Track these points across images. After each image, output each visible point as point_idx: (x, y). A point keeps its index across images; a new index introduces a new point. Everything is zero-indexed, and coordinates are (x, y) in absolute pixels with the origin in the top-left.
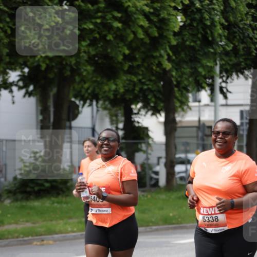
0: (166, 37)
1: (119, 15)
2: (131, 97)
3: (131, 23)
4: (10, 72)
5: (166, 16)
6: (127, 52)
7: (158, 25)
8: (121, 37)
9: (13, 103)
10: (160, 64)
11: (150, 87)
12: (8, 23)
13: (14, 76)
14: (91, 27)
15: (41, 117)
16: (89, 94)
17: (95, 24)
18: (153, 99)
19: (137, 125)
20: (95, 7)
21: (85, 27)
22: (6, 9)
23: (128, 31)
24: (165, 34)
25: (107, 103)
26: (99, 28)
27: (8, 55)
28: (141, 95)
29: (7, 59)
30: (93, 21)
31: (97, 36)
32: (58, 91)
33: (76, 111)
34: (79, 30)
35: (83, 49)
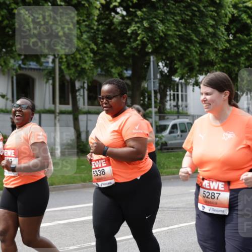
4: (200, 76)
12: (198, 47)
14: (246, 49)
17: (249, 47)
20: (249, 37)
21: (243, 49)
22: (197, 39)
26: (251, 49)
27: (198, 66)
29: (198, 68)
30: (248, 45)
31: (250, 54)
34: (239, 50)
35: (242, 62)
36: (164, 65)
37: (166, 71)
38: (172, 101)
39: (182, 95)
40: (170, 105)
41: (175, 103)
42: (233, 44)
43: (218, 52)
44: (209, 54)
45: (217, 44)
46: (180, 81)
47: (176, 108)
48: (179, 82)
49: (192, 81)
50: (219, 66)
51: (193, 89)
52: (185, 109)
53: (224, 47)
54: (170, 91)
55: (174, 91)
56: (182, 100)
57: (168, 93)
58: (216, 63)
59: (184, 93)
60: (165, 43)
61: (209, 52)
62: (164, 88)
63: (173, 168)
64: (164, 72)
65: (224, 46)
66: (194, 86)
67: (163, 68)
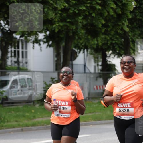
0: (126, 14)
1: (100, 2)
2: (106, 47)
3: (106, 6)
4: (39, 34)
5: (126, 2)
6: (104, 22)
7: (121, 7)
8: (100, 14)
9: (41, 51)
10: (122, 29)
11: (116, 42)
13: (41, 36)
14: (84, 8)
15: (56, 59)
16: (83, 46)
17: (86, 7)
18: (118, 49)
19: (109, 63)
21: (81, 8)
23: (105, 11)
24: (125, 12)
25: (92, 51)
26: (88, 9)
28: (111, 46)
30: (85, 5)
31: (87, 13)
32: (66, 44)
33: (76, 56)
34: (78, 10)
35: (79, 21)
36: (5, 23)
37: (7, 29)
38: (13, 58)
39: (22, 52)
40: (11, 62)
41: (16, 60)
42: (71, 4)
43: (57, 12)
44: (49, 13)
45: (56, 3)
46: (21, 38)
47: (16, 65)
48: (19, 39)
49: (32, 38)
50: (57, 25)
51: (34, 46)
52: (25, 65)
53: (63, 7)
54: (11, 48)
55: (15, 48)
56: (23, 57)
57: (9, 50)
58: (55, 21)
59: (24, 50)
60: (7, 2)
61: (49, 11)
62: (6, 45)
63: (13, 122)
64: (6, 29)
65: (63, 5)
66: (34, 44)
67: (5, 26)
